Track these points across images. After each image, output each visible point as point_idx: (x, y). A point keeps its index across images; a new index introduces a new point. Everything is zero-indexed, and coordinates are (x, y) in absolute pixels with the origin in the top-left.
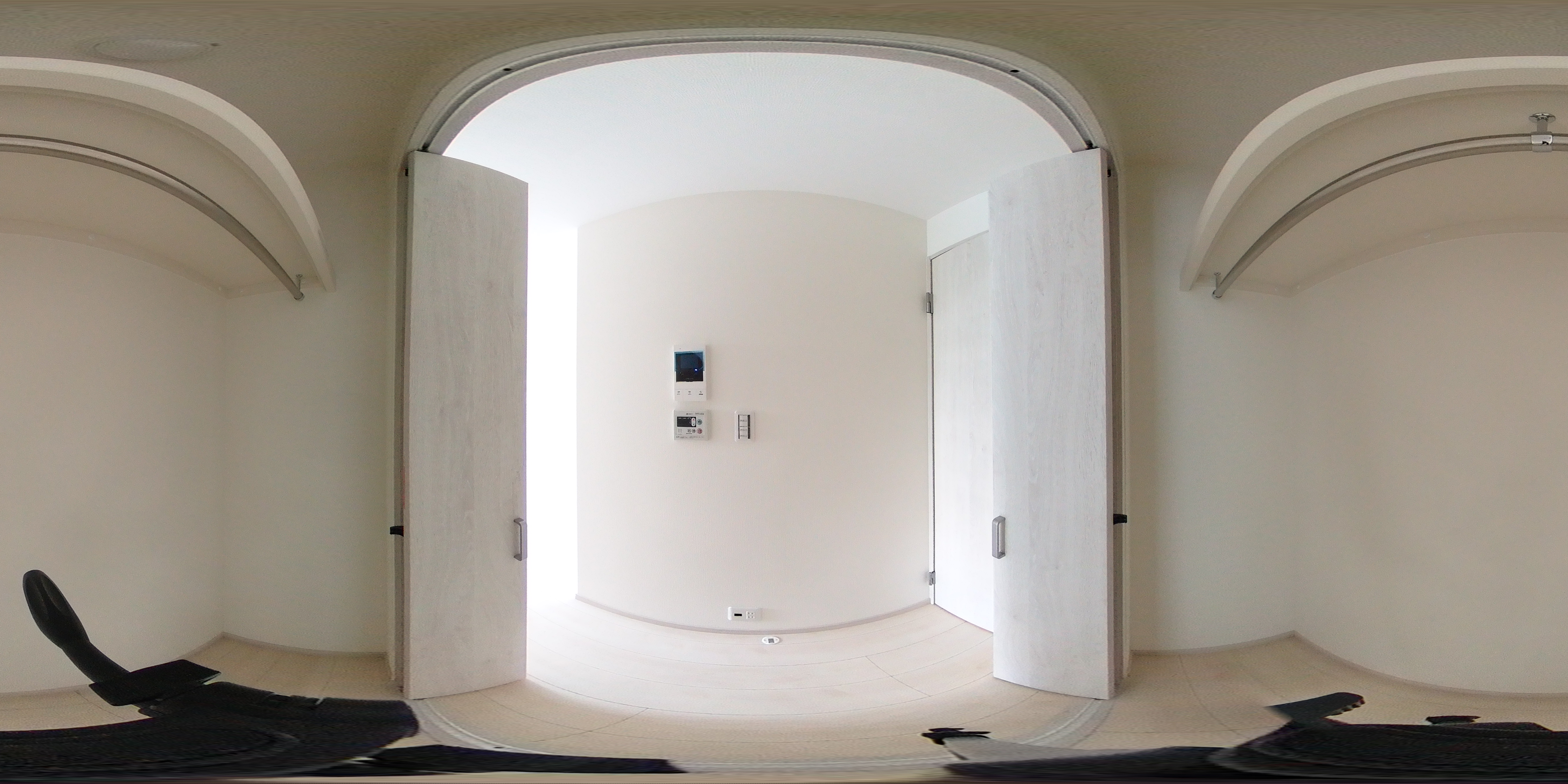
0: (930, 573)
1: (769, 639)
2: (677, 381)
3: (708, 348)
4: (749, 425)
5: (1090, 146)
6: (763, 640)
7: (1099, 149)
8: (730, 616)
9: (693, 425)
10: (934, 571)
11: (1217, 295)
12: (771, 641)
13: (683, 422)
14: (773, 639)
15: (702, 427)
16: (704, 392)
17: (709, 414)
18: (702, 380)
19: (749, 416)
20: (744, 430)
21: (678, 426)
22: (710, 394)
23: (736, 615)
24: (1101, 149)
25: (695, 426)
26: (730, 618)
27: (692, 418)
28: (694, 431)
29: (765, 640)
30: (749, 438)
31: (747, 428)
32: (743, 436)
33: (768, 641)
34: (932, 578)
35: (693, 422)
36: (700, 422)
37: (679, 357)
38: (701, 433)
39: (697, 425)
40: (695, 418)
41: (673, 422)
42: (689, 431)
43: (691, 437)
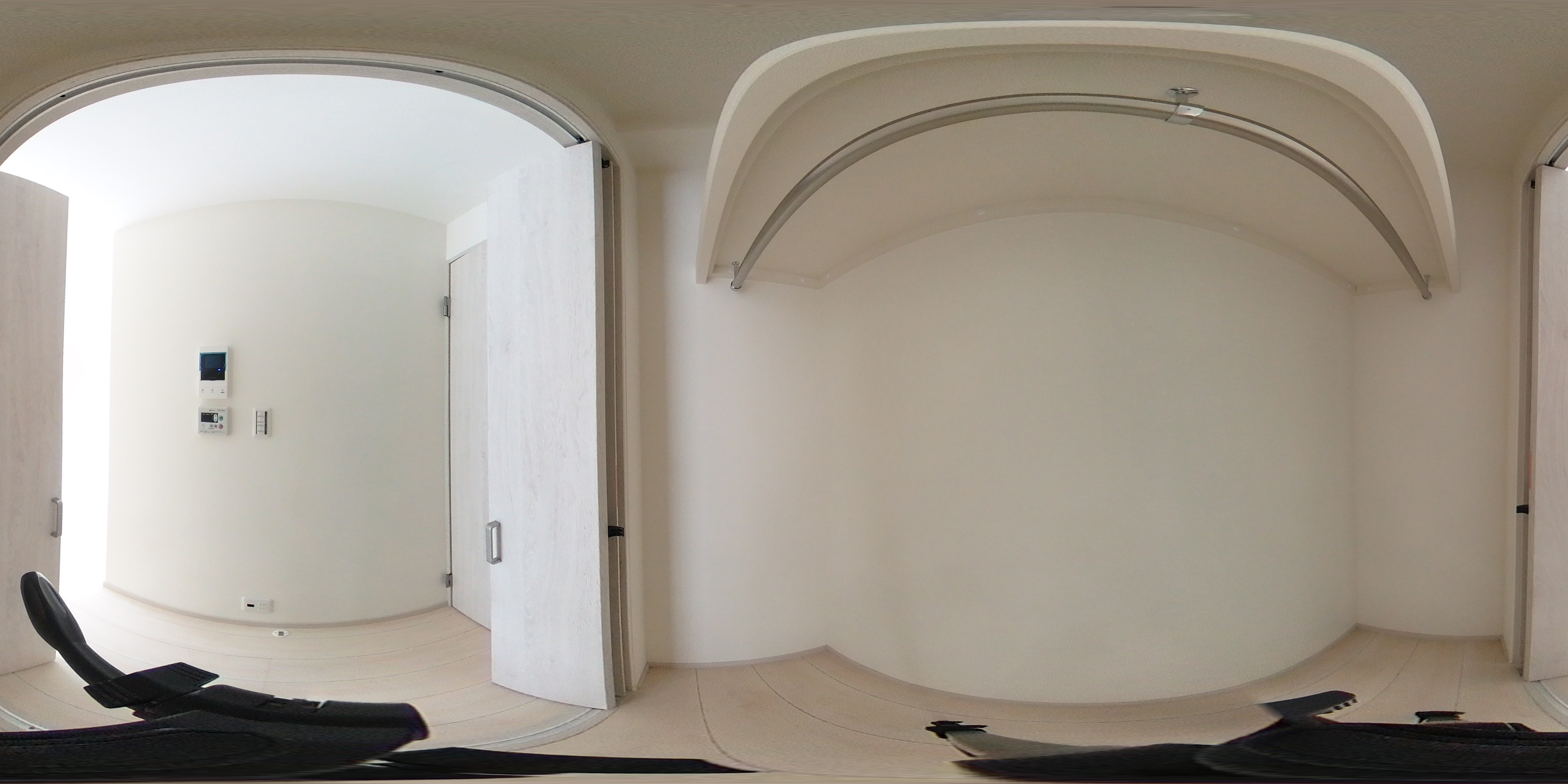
0: (447, 575)
1: (280, 632)
2: (201, 380)
3: (230, 349)
4: (266, 421)
5: (581, 140)
6: (274, 632)
7: (591, 142)
8: (243, 606)
9: (214, 421)
10: (451, 574)
11: (738, 287)
12: (281, 634)
13: (207, 417)
14: (282, 632)
15: (223, 422)
16: (225, 390)
17: (230, 411)
18: (224, 379)
19: (266, 413)
20: (261, 425)
21: (202, 421)
22: (230, 392)
23: (249, 605)
24: (593, 144)
25: (217, 422)
26: (242, 608)
27: (214, 414)
28: (216, 426)
29: (275, 633)
30: (266, 433)
31: (264, 424)
32: (260, 431)
33: (278, 634)
34: (449, 580)
35: (215, 418)
36: (221, 418)
37: (204, 358)
38: (222, 428)
39: (219, 421)
40: (217, 414)
41: (197, 417)
42: (211, 426)
43: (213, 432)
